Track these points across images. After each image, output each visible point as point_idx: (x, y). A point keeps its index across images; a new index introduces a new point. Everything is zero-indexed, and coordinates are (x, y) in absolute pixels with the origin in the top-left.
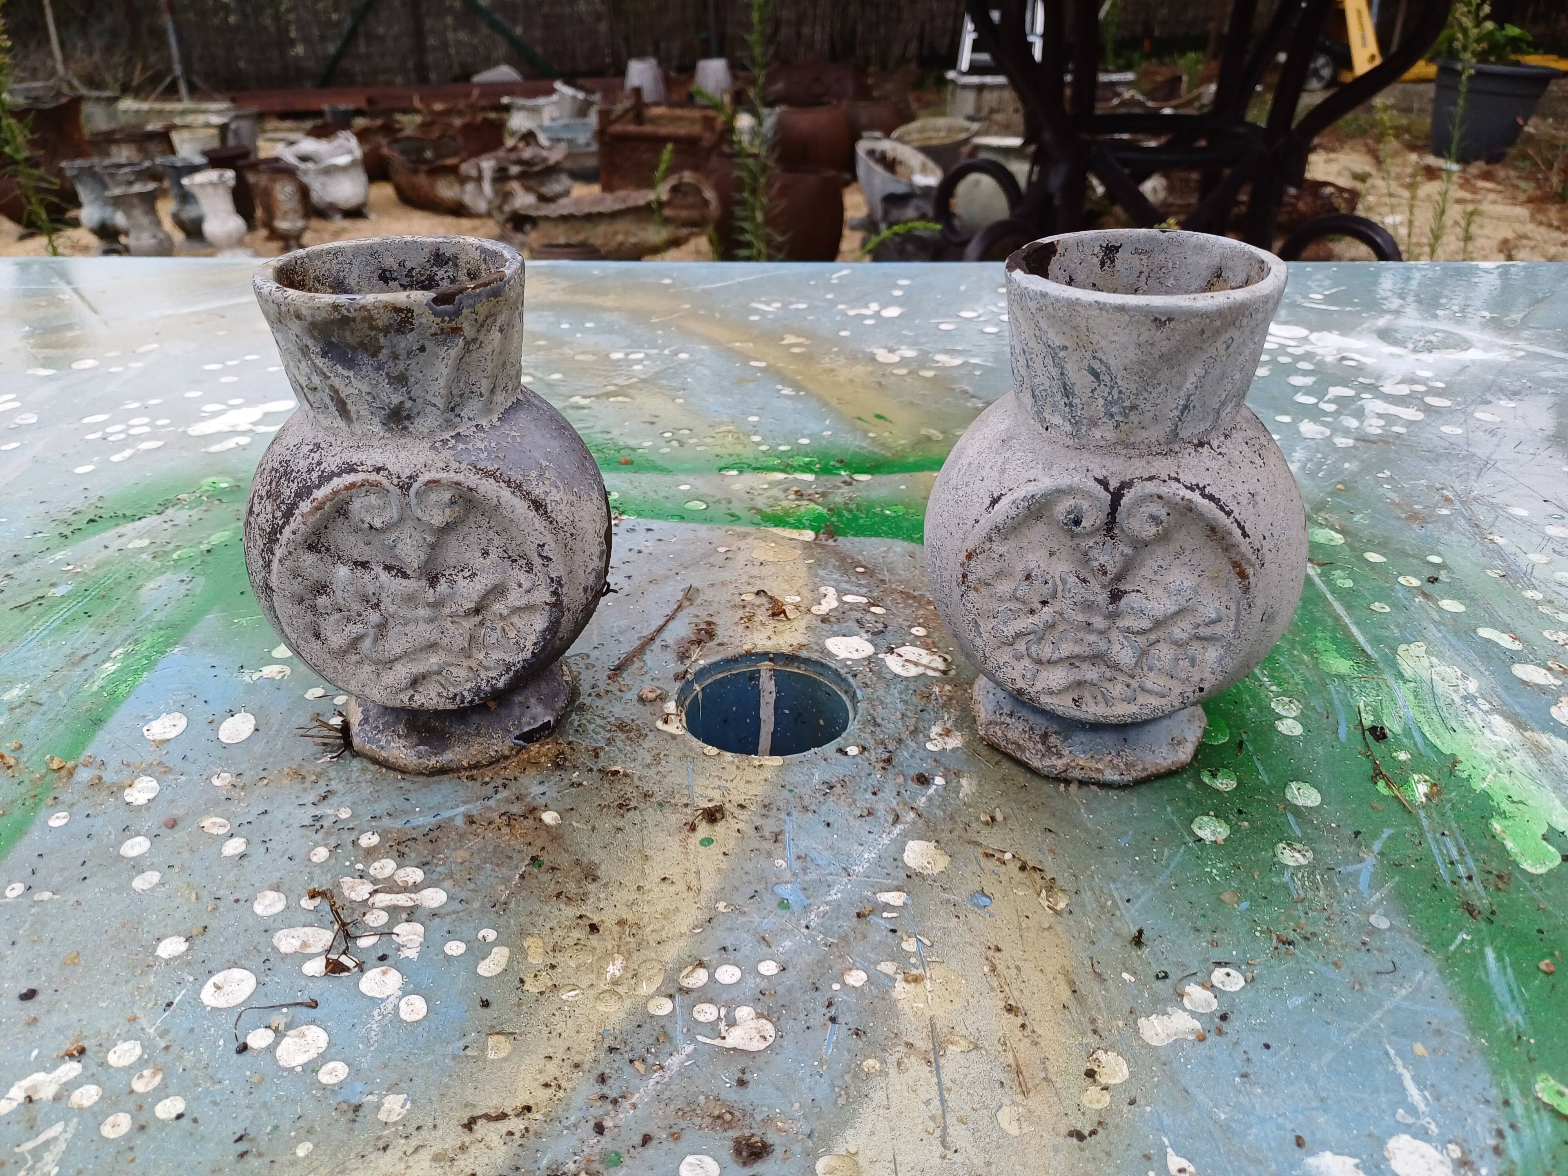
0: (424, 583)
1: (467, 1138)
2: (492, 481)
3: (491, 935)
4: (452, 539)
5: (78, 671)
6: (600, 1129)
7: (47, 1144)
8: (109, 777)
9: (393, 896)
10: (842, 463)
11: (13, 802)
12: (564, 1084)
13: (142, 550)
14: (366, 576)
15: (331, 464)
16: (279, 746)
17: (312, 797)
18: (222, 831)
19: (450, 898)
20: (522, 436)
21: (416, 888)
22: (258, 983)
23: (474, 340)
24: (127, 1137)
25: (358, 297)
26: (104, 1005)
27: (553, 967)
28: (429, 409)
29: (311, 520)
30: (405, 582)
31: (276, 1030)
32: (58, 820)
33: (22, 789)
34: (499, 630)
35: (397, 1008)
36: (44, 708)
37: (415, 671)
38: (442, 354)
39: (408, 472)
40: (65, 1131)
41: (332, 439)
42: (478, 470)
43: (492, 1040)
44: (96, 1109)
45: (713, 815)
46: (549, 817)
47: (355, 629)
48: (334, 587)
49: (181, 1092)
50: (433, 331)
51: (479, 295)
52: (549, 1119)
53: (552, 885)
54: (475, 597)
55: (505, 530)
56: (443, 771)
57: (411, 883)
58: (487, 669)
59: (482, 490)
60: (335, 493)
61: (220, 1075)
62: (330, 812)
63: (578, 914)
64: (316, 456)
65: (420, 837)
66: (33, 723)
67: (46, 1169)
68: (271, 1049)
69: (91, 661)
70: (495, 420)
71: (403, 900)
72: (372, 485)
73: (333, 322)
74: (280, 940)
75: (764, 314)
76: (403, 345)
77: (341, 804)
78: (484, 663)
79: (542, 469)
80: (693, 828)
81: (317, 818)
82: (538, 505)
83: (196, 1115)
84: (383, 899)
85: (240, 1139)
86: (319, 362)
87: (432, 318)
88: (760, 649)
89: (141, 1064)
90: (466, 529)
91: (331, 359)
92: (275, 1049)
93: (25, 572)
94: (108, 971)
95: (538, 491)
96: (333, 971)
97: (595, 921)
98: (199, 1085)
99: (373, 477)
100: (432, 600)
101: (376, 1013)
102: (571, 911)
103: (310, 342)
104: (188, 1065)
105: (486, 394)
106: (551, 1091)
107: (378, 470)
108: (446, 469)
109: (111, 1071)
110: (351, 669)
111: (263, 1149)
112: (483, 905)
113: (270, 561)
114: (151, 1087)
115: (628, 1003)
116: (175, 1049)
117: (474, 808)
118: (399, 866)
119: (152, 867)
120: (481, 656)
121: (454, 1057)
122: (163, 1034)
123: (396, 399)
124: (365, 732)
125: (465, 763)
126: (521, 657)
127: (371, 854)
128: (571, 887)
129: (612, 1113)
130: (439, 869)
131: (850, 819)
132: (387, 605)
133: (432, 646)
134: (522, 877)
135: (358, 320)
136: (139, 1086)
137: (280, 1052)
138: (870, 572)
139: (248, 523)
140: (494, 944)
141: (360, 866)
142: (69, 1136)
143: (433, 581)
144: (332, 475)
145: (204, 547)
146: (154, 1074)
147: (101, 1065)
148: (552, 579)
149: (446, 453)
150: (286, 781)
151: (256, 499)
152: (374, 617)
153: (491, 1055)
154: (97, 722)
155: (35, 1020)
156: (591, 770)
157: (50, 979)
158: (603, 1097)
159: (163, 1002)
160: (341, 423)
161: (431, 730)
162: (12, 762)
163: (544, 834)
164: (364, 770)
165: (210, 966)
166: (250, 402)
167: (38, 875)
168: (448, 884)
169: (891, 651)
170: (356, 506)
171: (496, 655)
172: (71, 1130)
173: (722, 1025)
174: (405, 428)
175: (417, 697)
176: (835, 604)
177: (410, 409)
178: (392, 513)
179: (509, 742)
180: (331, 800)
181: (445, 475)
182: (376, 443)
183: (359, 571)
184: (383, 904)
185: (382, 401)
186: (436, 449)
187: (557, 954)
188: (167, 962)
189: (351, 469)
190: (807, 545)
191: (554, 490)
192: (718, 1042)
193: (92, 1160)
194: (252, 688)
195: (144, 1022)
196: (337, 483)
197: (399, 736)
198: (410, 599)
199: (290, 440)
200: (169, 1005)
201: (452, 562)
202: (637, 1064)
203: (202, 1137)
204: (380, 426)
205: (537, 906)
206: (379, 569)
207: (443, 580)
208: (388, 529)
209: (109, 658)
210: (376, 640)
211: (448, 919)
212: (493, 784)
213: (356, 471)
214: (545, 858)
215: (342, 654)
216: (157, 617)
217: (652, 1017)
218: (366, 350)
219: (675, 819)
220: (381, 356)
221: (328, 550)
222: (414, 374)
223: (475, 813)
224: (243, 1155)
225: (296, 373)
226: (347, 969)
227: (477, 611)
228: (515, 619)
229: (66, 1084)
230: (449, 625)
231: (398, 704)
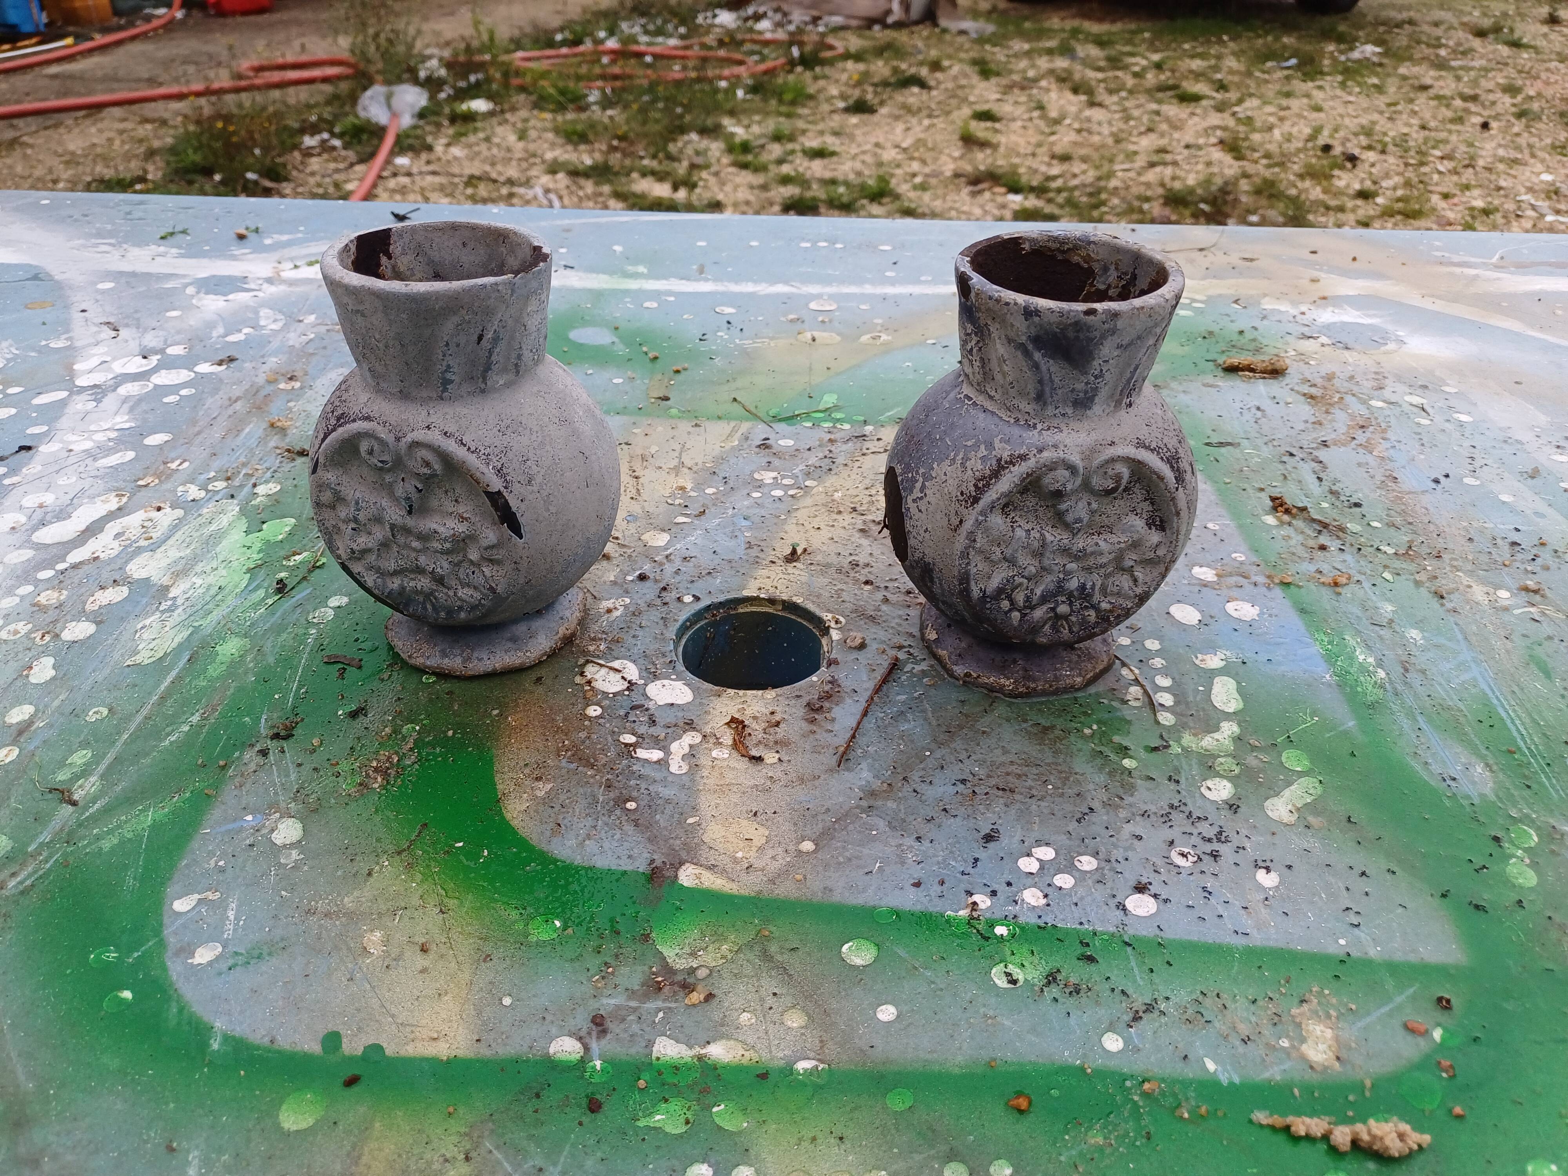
45: (793, 557)
80: (805, 551)
131: (699, 556)
169: (630, 686)
173: (780, 478)
176: (674, 746)
190: (690, 856)
192: (781, 473)
217: (814, 480)
219: (819, 557)
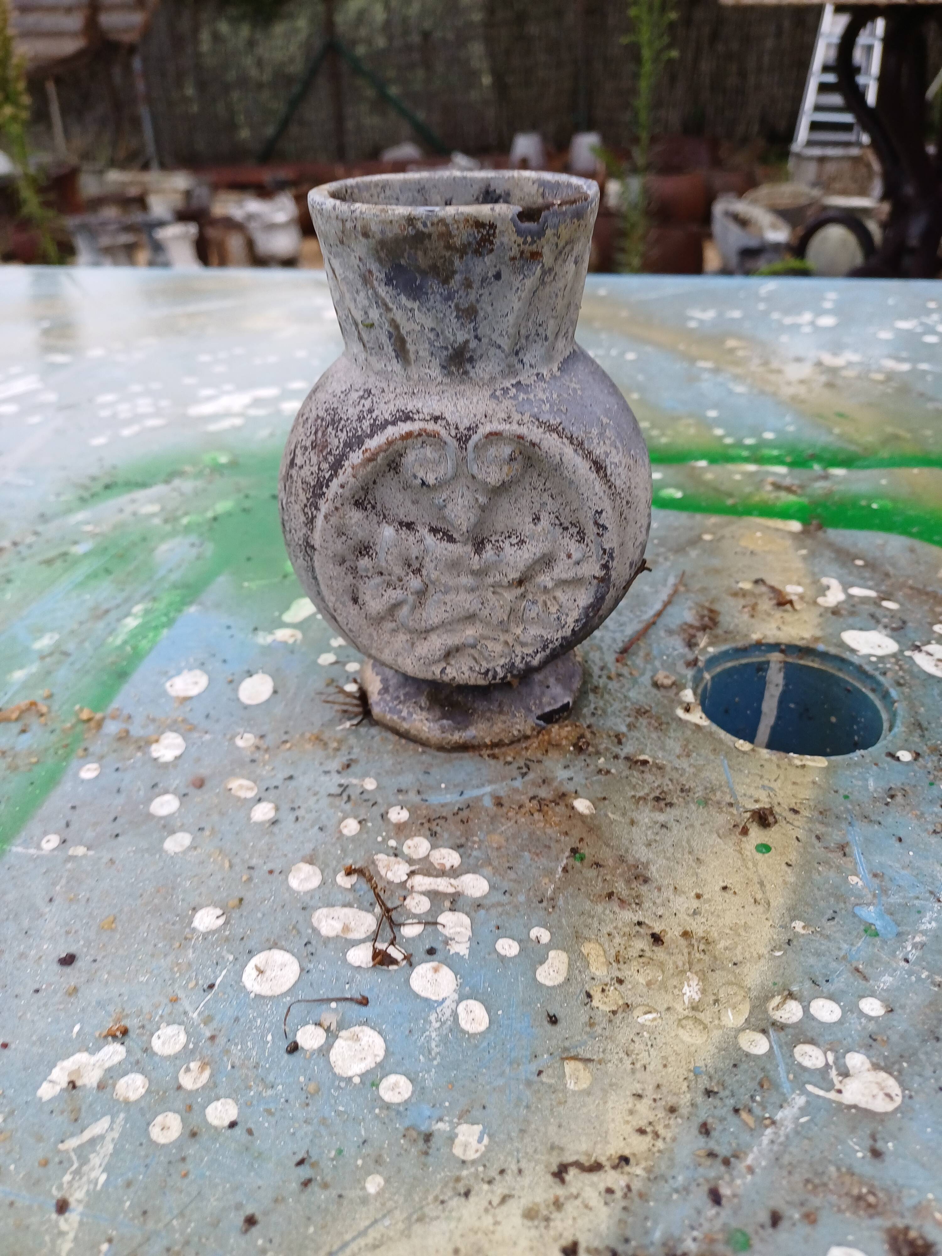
0: (469, 548)
1: (560, 1191)
2: (555, 436)
3: (544, 935)
4: (504, 503)
5: (101, 625)
6: (716, 1197)
7: (93, 1142)
8: (136, 731)
9: (431, 880)
10: (814, 457)
11: (46, 750)
12: (662, 1131)
13: (154, 515)
14: (411, 538)
15: (384, 411)
16: (298, 709)
17: (335, 765)
18: (250, 794)
19: (492, 887)
20: (582, 389)
21: (454, 873)
22: (302, 969)
23: (551, 270)
24: (178, 1144)
25: (437, 209)
26: (143, 979)
27: (620, 981)
28: (493, 351)
29: (361, 472)
30: (451, 546)
31: (328, 1030)
32: (89, 772)
33: (54, 738)
34: (540, 604)
35: (455, 1015)
36: (71, 659)
37: (450, 642)
38: (517, 284)
39: (466, 423)
40: (111, 1128)
41: (384, 385)
42: (541, 424)
43: (570, 1067)
44: (143, 1104)
45: (764, 819)
46: (582, 805)
47: (394, 595)
48: (378, 548)
49: (234, 1094)
50: (512, 254)
51: (565, 213)
52: (654, 1177)
53: (600, 884)
54: (521, 566)
55: (561, 494)
56: (464, 747)
57: (448, 866)
58: (523, 645)
59: (545, 445)
60: (390, 443)
61: (271, 1078)
62: (355, 781)
63: (635, 919)
64: (368, 403)
65: (450, 816)
66: (62, 673)
67: (93, 1175)
68: (325, 1051)
69: (113, 615)
70: (555, 369)
71: (443, 885)
72: (429, 435)
73: (405, 238)
74: (319, 921)
75: (701, 322)
76: (478, 270)
77: (365, 775)
78: (522, 638)
79: (603, 427)
80: (745, 832)
81: (344, 788)
82: (598, 467)
83: (251, 1125)
84: (421, 882)
85: (301, 1162)
86: (383, 291)
87: (514, 237)
88: (771, 641)
89: (187, 1054)
90: (520, 490)
91: (396, 287)
92: (328, 1051)
93: (50, 530)
94: (145, 940)
95: (599, 451)
96: (381, 963)
97: (657, 930)
98: (250, 1088)
99: (431, 426)
100: (476, 567)
101: (433, 1017)
102: (628, 916)
103: (374, 267)
104: (237, 1063)
105: (551, 338)
106: (648, 1138)
107: (436, 419)
108: (508, 419)
109: (157, 1059)
110: (386, 637)
111: (328, 1179)
112: (529, 900)
113: (314, 517)
114: (199, 1085)
115: (716, 1034)
116: (221, 1040)
117: (502, 789)
118: (434, 847)
119: (183, 828)
120: (518, 631)
121: (529, 1083)
122: (208, 1020)
123: (461, 337)
124: (385, 701)
125: (487, 741)
126: (559, 635)
127: (401, 830)
128: (620, 887)
129: (727, 1177)
130: (475, 853)
131: (924, 835)
132: (431, 571)
133: (471, 618)
134: (565, 870)
135: (434, 237)
136: (188, 1081)
137: (335, 1055)
138: (871, 565)
139: (288, 477)
140: (550, 946)
141: (392, 843)
142: (116, 1135)
143: (479, 546)
144: (385, 424)
145: (210, 514)
146: (202, 1068)
147: (146, 1050)
148: (605, 551)
149: (507, 403)
150: (308, 746)
151: (299, 452)
152: (415, 583)
153: (571, 1085)
154: (122, 675)
155: (76, 990)
156: (616, 757)
157: (88, 944)
158: (712, 1155)
159: (204, 983)
160: (396, 366)
161: (454, 705)
162: (44, 709)
163: (580, 824)
164: (385, 740)
165: (251, 944)
166: (241, 388)
167: (72, 827)
168: (488, 871)
169: (918, 648)
170: (410, 458)
171: (534, 631)
172: (118, 1128)
173: (833, 1073)
174: (466, 373)
175: (448, 670)
176: (841, 597)
177: (474, 350)
178: (446, 469)
179: (532, 721)
180: (353, 768)
181: (508, 427)
182: (433, 390)
183: (404, 532)
184: (423, 888)
185: (446, 338)
186: (497, 398)
187: (622, 966)
188: (205, 936)
189: (407, 417)
190: (794, 536)
191: (614, 451)
192: (832, 1095)
193: (142, 1169)
194: (267, 650)
195: (186, 1004)
196: (391, 432)
197: (421, 708)
198: (454, 565)
199: (337, 387)
200: (211, 986)
201: (500, 527)
202: (744, 1115)
203: (260, 1154)
204: (438, 370)
205: (588, 905)
206: (424, 531)
207: (489, 547)
208: (441, 486)
209: (128, 614)
210: (414, 608)
211: (493, 912)
212: (515, 765)
213: (413, 420)
214: (585, 850)
215: (378, 620)
216: (174, 577)
217: (747, 1055)
218: (438, 274)
219: (722, 819)
220: (452, 282)
221: (373, 507)
222: (484, 308)
223: (502, 794)
224: (306, 1183)
225: (352, 307)
226: (394, 962)
227: (520, 582)
228: (559, 594)
229: (109, 1070)
230: (490, 595)
231: (429, 676)
